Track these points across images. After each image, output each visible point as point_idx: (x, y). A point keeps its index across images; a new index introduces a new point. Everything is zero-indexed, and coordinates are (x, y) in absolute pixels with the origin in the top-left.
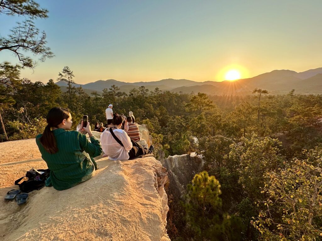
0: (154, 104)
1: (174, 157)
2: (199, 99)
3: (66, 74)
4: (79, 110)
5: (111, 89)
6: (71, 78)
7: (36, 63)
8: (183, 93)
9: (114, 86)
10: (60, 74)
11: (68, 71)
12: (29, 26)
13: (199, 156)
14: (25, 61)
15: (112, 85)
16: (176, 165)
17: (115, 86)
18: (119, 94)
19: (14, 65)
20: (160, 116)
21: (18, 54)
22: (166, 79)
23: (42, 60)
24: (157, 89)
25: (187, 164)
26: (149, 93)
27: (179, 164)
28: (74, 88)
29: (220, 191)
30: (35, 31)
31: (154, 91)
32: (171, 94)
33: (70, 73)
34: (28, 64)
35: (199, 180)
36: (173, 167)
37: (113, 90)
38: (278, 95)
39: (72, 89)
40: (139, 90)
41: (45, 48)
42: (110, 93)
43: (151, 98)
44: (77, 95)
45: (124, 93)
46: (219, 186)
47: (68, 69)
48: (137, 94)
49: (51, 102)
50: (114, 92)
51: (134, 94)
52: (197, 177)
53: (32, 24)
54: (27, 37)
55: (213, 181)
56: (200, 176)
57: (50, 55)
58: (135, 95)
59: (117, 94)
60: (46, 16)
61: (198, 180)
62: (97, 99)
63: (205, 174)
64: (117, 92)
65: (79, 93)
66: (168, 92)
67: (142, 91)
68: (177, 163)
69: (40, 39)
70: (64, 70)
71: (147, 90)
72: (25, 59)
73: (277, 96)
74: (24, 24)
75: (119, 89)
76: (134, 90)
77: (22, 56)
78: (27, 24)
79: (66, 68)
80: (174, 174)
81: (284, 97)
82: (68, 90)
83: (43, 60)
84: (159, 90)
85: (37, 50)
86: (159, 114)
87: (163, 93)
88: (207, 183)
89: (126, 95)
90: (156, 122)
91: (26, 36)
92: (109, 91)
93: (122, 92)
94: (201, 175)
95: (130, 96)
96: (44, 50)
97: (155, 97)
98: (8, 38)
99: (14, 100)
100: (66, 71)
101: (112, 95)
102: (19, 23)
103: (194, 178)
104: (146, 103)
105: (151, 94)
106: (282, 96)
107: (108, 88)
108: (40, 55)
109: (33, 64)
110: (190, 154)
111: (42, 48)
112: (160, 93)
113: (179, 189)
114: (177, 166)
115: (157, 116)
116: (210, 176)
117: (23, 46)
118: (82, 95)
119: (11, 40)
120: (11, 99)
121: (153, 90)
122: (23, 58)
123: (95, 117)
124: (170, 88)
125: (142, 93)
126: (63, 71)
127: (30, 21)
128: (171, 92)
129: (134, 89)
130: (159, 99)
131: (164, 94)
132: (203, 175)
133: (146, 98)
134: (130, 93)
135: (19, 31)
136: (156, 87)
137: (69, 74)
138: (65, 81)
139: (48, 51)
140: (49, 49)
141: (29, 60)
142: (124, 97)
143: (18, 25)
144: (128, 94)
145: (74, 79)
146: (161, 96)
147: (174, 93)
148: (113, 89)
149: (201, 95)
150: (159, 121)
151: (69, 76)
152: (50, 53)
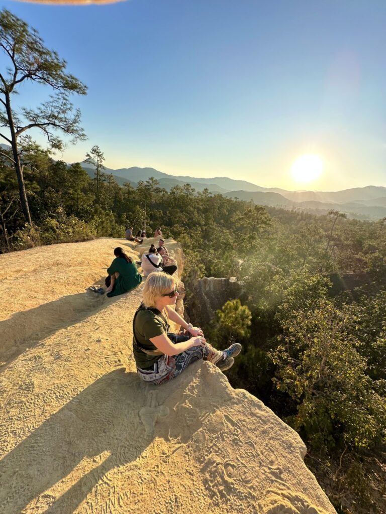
0: (199, 209)
1: (209, 279)
2: (255, 213)
3: (95, 155)
4: (107, 204)
5: (147, 182)
6: (101, 162)
7: (66, 146)
8: (240, 200)
9: (152, 179)
10: (88, 155)
11: (97, 152)
12: (62, 100)
13: (240, 282)
14: (54, 142)
15: (150, 177)
16: (210, 288)
17: (154, 179)
18: (158, 190)
19: (45, 149)
20: (205, 225)
21: (47, 133)
22: (221, 178)
23: (73, 142)
24: (206, 190)
25: (224, 289)
26: (195, 193)
27: (214, 288)
28: (103, 175)
29: (250, 322)
30: (69, 106)
31: (202, 193)
32: (223, 199)
33: (100, 154)
34: (57, 145)
35: (230, 307)
36: (207, 289)
37: (151, 184)
38: (365, 221)
39: (100, 176)
40: (183, 188)
41: (78, 129)
42: (147, 187)
43: (197, 202)
44: (106, 184)
45: (164, 190)
46: (250, 317)
47: (97, 149)
48: (180, 193)
49: (76, 191)
50: (152, 185)
51: (176, 193)
52: (229, 304)
53: (66, 97)
54: (59, 113)
55: (244, 311)
56: (231, 304)
57: (82, 138)
58: (178, 193)
59: (155, 190)
60: (84, 93)
61: (228, 307)
62: (129, 193)
63: (237, 302)
64: (155, 187)
65: (109, 183)
66: (220, 196)
67: (186, 189)
68: (212, 286)
69: (73, 117)
70: (93, 150)
71: (193, 190)
72: (54, 140)
73: (363, 222)
74: (57, 96)
75: (158, 184)
76: (177, 188)
77: (51, 136)
78: (60, 97)
79: (96, 148)
80: (206, 298)
81: (372, 225)
82: (95, 176)
83: (75, 143)
84: (209, 191)
85: (68, 130)
86: (204, 223)
87: (213, 196)
88: (237, 312)
89: (166, 192)
90: (197, 234)
91: (57, 112)
92: (145, 183)
93: (161, 188)
94: (233, 303)
95: (171, 194)
96: (76, 130)
97: (202, 200)
98: (37, 112)
99: (38, 187)
100: (95, 151)
101: (149, 189)
102: (52, 97)
103: (226, 304)
104: (189, 207)
105: (198, 195)
106: (369, 223)
107: (145, 181)
108: (70, 137)
109: (62, 147)
110: (229, 279)
111: (75, 128)
112: (210, 195)
113: (210, 314)
114: (212, 289)
115: (200, 225)
116: (242, 305)
117: (54, 125)
118: (112, 185)
119: (41, 115)
120: (35, 185)
121: (201, 190)
122: (52, 138)
123: (125, 215)
124: (224, 190)
125: (187, 192)
126: (91, 151)
127: (63, 93)
128: (224, 197)
129: (177, 186)
130: (207, 203)
131: (214, 198)
132: (235, 302)
133: (191, 199)
134: (171, 190)
135: (52, 106)
136: (205, 188)
137: (99, 156)
138: (93, 165)
139: (81, 133)
140: (82, 130)
141: (59, 141)
142: (164, 194)
143: (51, 100)
144: (169, 191)
145: (105, 164)
146: (210, 199)
147: (228, 198)
148: (151, 182)
149: (258, 209)
150: (202, 231)
151: (99, 159)
152: (83, 135)
